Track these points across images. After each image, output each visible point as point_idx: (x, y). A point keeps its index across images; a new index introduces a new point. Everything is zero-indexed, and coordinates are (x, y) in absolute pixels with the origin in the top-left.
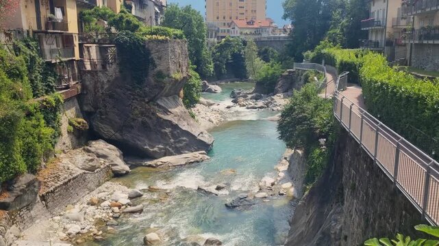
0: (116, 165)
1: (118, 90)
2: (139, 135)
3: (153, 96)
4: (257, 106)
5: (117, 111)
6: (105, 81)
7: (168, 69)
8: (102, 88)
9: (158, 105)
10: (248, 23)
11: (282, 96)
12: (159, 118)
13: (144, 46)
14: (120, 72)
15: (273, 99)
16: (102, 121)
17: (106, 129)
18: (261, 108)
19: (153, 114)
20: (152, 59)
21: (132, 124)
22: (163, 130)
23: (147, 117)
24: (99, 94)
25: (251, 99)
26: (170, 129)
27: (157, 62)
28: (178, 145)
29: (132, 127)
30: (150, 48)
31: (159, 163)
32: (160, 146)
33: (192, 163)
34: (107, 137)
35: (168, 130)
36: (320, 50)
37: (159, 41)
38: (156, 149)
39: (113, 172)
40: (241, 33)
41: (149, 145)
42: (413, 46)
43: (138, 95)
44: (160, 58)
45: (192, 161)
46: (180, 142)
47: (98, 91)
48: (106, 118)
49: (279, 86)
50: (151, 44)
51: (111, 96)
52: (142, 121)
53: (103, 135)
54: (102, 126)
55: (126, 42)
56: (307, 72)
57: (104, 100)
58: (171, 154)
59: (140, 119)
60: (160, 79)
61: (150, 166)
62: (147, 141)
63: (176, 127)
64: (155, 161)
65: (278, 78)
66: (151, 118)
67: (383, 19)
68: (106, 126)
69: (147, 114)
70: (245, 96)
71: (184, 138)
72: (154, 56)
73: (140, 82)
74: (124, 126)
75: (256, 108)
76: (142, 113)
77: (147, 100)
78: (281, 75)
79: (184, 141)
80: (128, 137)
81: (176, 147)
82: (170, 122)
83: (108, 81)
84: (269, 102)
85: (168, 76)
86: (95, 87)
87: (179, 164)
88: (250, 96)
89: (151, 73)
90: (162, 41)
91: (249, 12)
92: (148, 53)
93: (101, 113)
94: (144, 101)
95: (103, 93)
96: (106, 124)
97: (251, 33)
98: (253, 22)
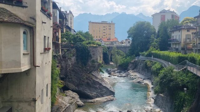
0: (78, 102)
1: (76, 68)
2: (85, 88)
3: (91, 71)
4: (123, 76)
5: (76, 77)
6: (70, 64)
7: (97, 59)
8: (69, 67)
9: (92, 75)
10: (108, 39)
11: (132, 71)
12: (94, 81)
13: (87, 49)
14: (77, 60)
15: (129, 73)
16: (69, 82)
17: (71, 86)
18: (125, 77)
19: (91, 79)
20: (90, 54)
21: (83, 83)
22: (95, 86)
23: (89, 80)
24: (68, 70)
25: (117, 73)
26: (98, 85)
27: (92, 56)
28: (102, 93)
29: (82, 85)
30: (90, 50)
31: (95, 101)
32: (95, 93)
33: (109, 101)
34: (71, 89)
35: (97, 86)
36: (150, 51)
37: (94, 47)
38: (93, 95)
39: (77, 105)
40: (105, 44)
41: (91, 93)
42: (197, 50)
43: (85, 70)
44: (94, 54)
45: (109, 100)
46: (103, 91)
47: (68, 69)
48: (72, 80)
49: (129, 67)
50: (90, 48)
51: (73, 71)
52: (87, 82)
53: (70, 88)
54: (70, 84)
55: (80, 47)
56: (146, 61)
57: (70, 72)
58: (99, 97)
59: (86, 81)
60: (94, 63)
61: (91, 102)
62: (89, 91)
63: (101, 84)
64: (93, 100)
65: (129, 63)
66: (90, 81)
67: (179, 39)
68: (71, 84)
69: (89, 79)
70: (114, 71)
71: (104, 90)
72: (91, 53)
73: (85, 65)
74: (79, 84)
75: (122, 77)
76: (87, 78)
77: (88, 73)
78: (130, 62)
79: (104, 91)
80: (81, 89)
81: (101, 94)
82: (98, 82)
83: (72, 64)
84: (128, 74)
85: (97, 62)
86: (66, 67)
87: (104, 101)
88: (116, 71)
89: (90, 61)
90: (95, 47)
91: (108, 35)
92: (89, 52)
93: (69, 78)
94: (87, 73)
95: (69, 69)
96: (71, 83)
97: (109, 44)
98: (110, 39)
